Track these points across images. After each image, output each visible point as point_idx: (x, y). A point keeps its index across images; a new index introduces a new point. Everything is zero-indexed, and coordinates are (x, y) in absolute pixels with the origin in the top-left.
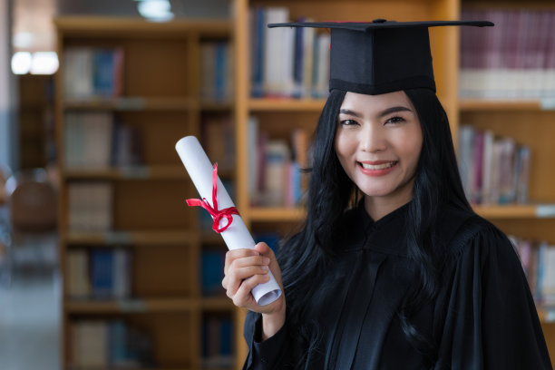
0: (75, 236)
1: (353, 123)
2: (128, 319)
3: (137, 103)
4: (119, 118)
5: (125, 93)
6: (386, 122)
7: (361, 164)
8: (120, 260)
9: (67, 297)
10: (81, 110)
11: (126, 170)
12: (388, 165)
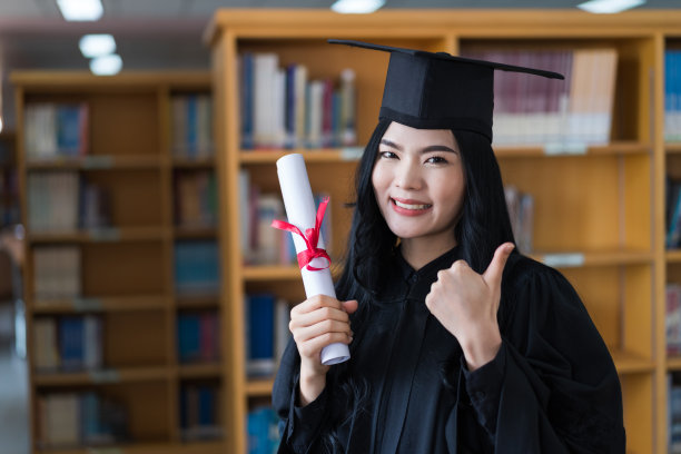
0: (42, 304)
1: (394, 156)
2: (100, 391)
3: (105, 161)
4: (86, 177)
5: (91, 151)
6: (427, 161)
7: (394, 201)
8: (90, 328)
9: (34, 370)
10: (44, 170)
11: (94, 233)
12: (421, 207)
